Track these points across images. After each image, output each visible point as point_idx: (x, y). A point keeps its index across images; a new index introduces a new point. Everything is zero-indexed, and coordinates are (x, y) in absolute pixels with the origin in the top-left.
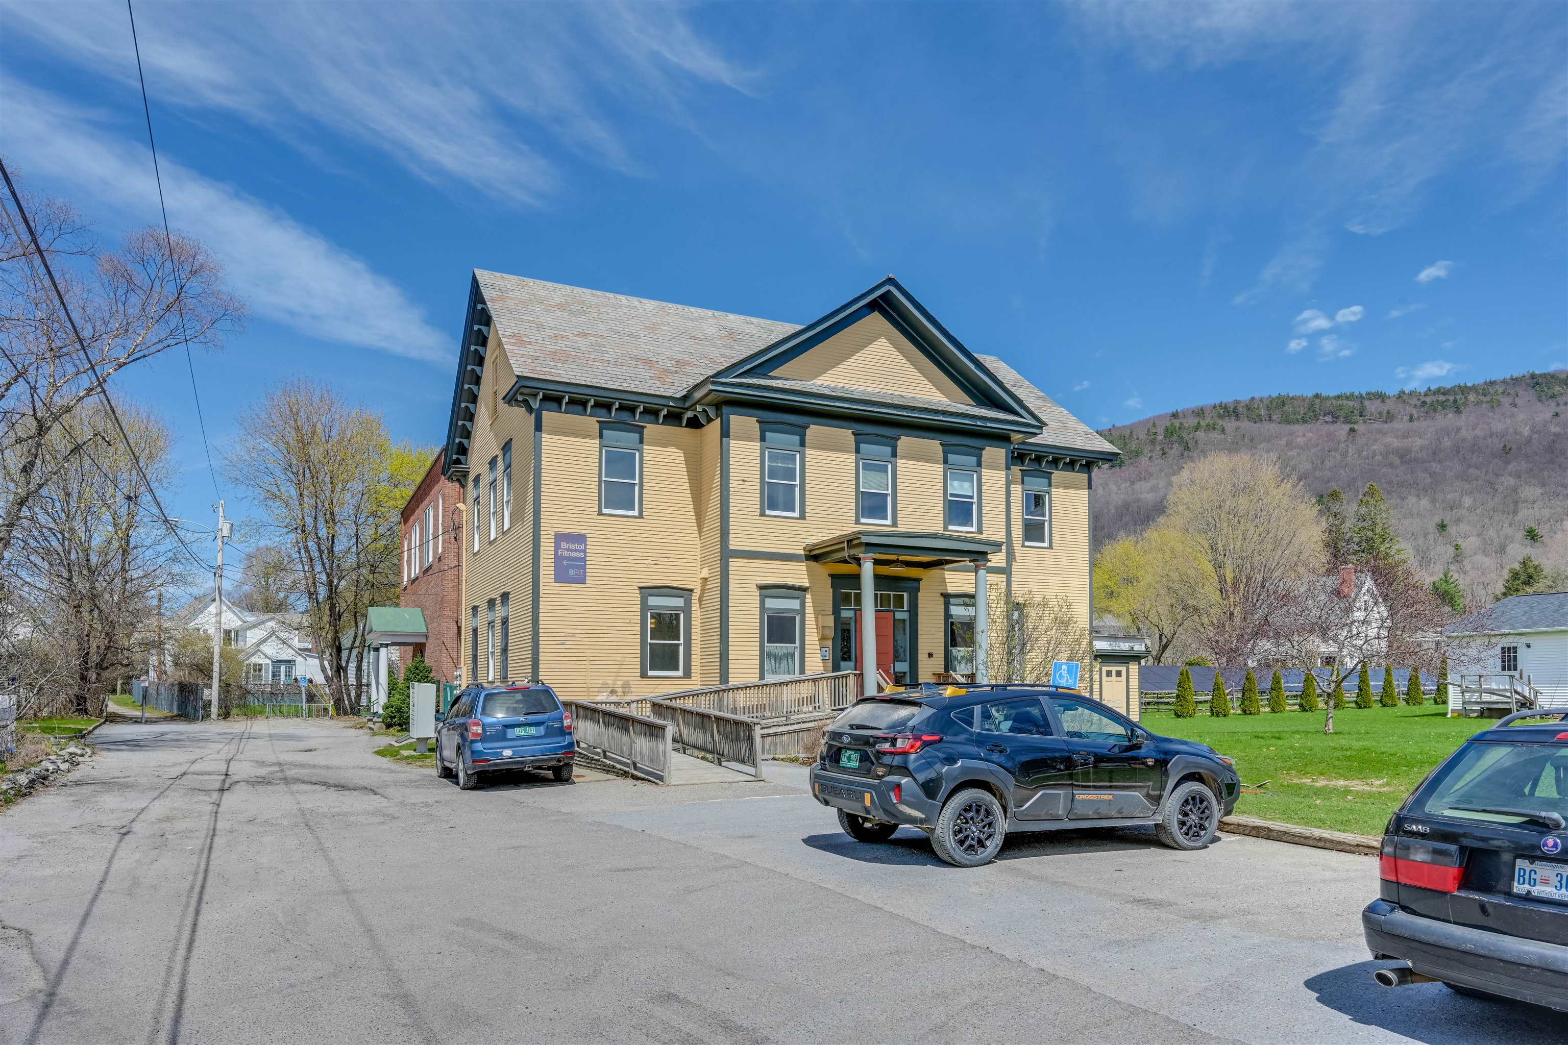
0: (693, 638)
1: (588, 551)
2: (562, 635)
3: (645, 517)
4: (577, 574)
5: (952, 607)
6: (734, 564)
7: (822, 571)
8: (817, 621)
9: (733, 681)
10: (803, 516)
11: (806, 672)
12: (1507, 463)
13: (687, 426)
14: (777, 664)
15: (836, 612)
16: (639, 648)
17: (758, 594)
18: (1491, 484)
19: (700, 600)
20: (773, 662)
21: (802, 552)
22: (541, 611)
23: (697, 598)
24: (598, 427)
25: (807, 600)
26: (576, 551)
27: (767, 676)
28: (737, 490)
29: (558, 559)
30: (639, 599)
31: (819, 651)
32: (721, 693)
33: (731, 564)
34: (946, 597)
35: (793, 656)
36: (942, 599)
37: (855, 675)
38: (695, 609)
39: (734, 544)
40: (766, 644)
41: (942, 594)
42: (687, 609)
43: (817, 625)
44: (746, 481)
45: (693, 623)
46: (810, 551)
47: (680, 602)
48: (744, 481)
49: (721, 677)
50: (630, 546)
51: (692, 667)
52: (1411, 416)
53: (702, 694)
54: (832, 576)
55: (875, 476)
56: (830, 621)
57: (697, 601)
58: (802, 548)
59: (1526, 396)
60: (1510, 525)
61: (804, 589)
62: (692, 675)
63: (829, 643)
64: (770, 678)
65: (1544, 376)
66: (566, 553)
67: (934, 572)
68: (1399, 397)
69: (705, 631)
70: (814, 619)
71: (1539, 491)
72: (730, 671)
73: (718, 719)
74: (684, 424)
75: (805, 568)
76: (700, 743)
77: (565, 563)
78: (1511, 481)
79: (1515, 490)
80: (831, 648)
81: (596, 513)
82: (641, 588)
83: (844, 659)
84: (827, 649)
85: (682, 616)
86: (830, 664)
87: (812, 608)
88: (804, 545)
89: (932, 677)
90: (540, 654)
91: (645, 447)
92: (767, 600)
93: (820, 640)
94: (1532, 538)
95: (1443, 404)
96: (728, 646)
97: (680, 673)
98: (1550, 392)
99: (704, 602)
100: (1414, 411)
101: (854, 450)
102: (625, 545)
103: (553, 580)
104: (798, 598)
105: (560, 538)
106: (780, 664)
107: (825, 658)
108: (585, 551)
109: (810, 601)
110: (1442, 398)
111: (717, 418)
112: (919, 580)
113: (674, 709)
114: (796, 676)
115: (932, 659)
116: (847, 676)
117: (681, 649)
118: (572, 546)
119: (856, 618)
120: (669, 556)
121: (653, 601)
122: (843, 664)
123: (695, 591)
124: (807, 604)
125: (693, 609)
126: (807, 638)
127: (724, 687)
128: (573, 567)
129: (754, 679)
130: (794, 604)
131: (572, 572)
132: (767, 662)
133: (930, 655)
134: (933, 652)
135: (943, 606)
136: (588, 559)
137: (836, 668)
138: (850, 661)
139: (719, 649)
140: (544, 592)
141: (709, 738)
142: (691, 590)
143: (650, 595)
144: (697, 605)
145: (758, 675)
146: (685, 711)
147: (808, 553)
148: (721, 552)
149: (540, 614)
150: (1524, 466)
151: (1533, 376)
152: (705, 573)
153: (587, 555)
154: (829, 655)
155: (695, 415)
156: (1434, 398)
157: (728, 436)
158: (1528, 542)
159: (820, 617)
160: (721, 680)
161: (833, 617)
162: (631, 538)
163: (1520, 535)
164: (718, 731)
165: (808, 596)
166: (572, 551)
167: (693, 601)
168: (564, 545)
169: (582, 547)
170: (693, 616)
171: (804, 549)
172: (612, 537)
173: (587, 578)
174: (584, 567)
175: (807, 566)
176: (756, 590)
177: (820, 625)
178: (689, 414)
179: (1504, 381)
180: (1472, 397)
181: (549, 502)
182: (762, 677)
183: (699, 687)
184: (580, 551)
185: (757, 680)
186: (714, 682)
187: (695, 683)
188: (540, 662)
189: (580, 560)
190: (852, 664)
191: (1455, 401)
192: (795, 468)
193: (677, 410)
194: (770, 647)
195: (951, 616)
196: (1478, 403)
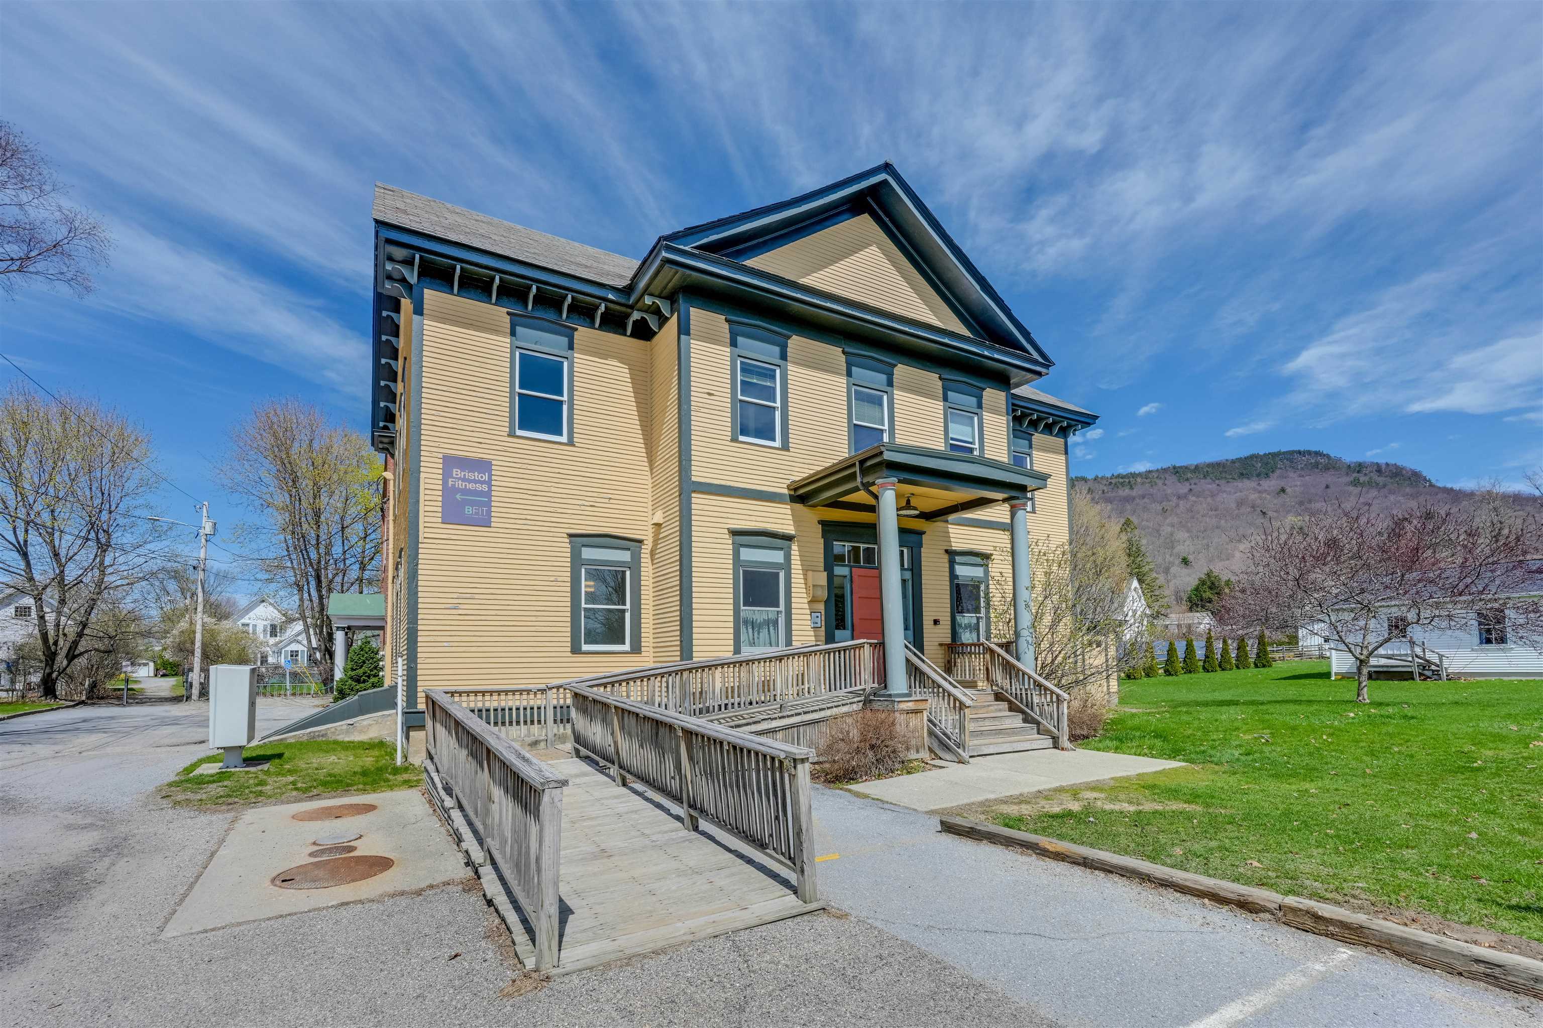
0: (643, 602)
1: (493, 483)
2: (455, 596)
3: (577, 444)
4: (477, 514)
5: (957, 567)
6: (698, 501)
7: (812, 516)
8: (805, 579)
9: (700, 654)
10: (785, 447)
11: (794, 643)
12: (1166, 518)
13: (633, 335)
14: (756, 634)
15: (828, 568)
16: (569, 614)
17: (730, 542)
18: (1158, 531)
19: (652, 553)
20: (750, 631)
21: (786, 491)
22: (420, 561)
23: (648, 551)
24: (508, 321)
25: (792, 552)
26: (475, 482)
27: (743, 649)
28: (701, 405)
29: (448, 492)
30: (569, 550)
31: (809, 617)
32: (685, 674)
33: (693, 500)
34: (951, 554)
35: (776, 623)
36: (946, 557)
37: (871, 645)
38: (646, 565)
39: (698, 474)
40: (742, 608)
41: (947, 551)
42: (635, 565)
43: (806, 584)
44: (713, 395)
45: (642, 583)
46: (795, 490)
47: (625, 556)
48: (709, 394)
49: (681, 651)
50: (555, 480)
51: (643, 640)
52: (1103, 491)
53: (656, 676)
54: (823, 523)
55: (868, 409)
56: (822, 578)
57: (648, 556)
58: (785, 486)
59: (1171, 479)
60: (1171, 555)
61: (789, 538)
62: (643, 649)
63: (821, 607)
64: (748, 652)
65: (1181, 467)
66: (460, 484)
67: (938, 525)
68: (1095, 479)
69: (659, 592)
70: (802, 576)
71: (1187, 535)
72: (695, 642)
73: (689, 734)
74: (629, 332)
75: (789, 512)
76: (653, 773)
77: (458, 496)
78: (1169, 529)
79: (1172, 534)
80: (823, 613)
81: (505, 434)
82: (571, 536)
83: (838, 627)
84: (819, 614)
85: (628, 573)
86: (822, 632)
87: (799, 563)
88: (788, 482)
89: (939, 648)
90: (420, 622)
91: (576, 355)
92: (743, 550)
93: (809, 602)
94: (1186, 563)
95: (1122, 484)
96: (692, 609)
97: (627, 647)
98: (1185, 477)
99: (657, 556)
100: (1105, 488)
101: (845, 373)
102: (549, 479)
103: (440, 520)
104: (782, 549)
105: (450, 462)
106: (759, 634)
107: (816, 625)
108: (489, 483)
109: (797, 553)
110: (1121, 480)
111: (672, 314)
112: (921, 533)
113: (606, 705)
114: (780, 649)
115: (938, 627)
116: (861, 646)
117: (628, 616)
118: (471, 476)
119: (851, 577)
120: (610, 496)
121: (588, 553)
122: (838, 633)
123: (645, 542)
124: (793, 557)
125: (642, 565)
126: (793, 600)
127: (688, 664)
128: (472, 503)
129: (726, 652)
130: (777, 557)
131: (469, 510)
132: (743, 629)
133: (936, 622)
134: (940, 618)
135: (947, 565)
136: (493, 493)
137: (830, 639)
138: (844, 629)
139: (678, 613)
140: (426, 535)
141: (670, 765)
142: (640, 542)
143: (584, 546)
144: (649, 560)
145: (732, 648)
146: (623, 712)
147: (792, 493)
148: (680, 486)
149: (420, 566)
150: (1175, 520)
151: (1174, 467)
152: (658, 517)
153: (493, 488)
154: (821, 621)
155: (642, 318)
156: (1117, 480)
157: (688, 333)
158: (1183, 565)
159: (810, 573)
160: (681, 656)
161: (825, 573)
162: (557, 470)
163: (1178, 561)
164: (691, 758)
165: (795, 547)
166: (470, 481)
167: (642, 555)
168: (457, 472)
169: (486, 477)
170: (642, 574)
171: (788, 487)
172: (529, 467)
173: (493, 519)
174: (489, 505)
175: (792, 510)
176: (727, 536)
177: (810, 584)
178: (636, 316)
179: (1157, 470)
180: (1139, 480)
181: (434, 412)
182: (737, 650)
183: (652, 665)
184: (482, 483)
185: (730, 654)
186: (673, 658)
187: (646, 660)
188: (419, 633)
189: (481, 493)
190: (848, 633)
191: (1129, 482)
192: (774, 389)
193: (618, 307)
194: (747, 611)
195: (957, 577)
196: (1143, 484)
